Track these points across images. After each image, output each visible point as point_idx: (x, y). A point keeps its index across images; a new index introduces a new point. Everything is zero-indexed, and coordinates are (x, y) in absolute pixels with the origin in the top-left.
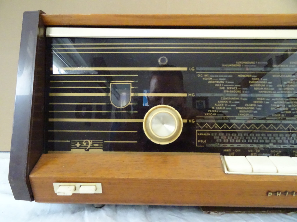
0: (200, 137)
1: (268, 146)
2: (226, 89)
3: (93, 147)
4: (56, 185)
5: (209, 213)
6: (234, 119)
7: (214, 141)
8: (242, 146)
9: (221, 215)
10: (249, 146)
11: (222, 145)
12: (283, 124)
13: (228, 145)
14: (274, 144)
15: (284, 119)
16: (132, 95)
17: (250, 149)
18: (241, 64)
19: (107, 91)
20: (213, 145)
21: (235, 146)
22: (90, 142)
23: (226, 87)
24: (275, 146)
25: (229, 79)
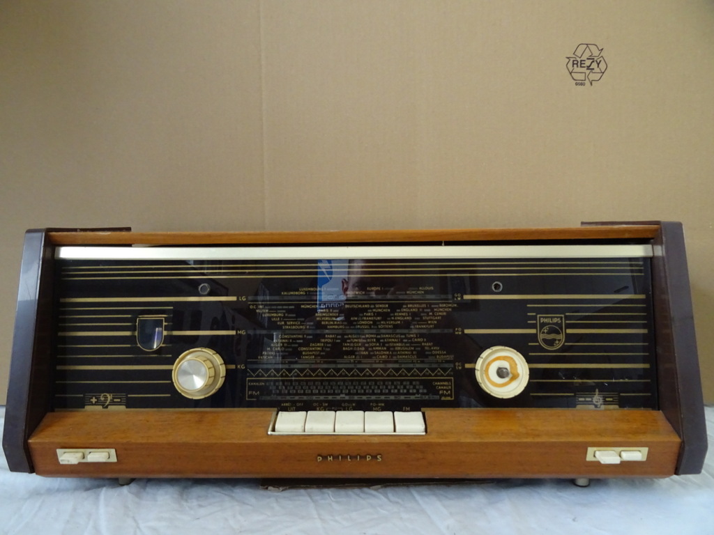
0: (251, 388)
1: (338, 398)
2: (286, 324)
3: (113, 403)
4: (59, 451)
5: (267, 488)
6: (296, 363)
7: (269, 393)
8: (305, 398)
9: (283, 490)
10: (314, 398)
11: (279, 398)
12: (358, 369)
13: (288, 398)
14: (346, 394)
15: (360, 362)
16: (165, 333)
17: (316, 401)
18: (306, 292)
19: (133, 329)
20: (268, 398)
21: (297, 398)
22: (110, 397)
23: (285, 322)
24: (347, 398)
25: (289, 311)
